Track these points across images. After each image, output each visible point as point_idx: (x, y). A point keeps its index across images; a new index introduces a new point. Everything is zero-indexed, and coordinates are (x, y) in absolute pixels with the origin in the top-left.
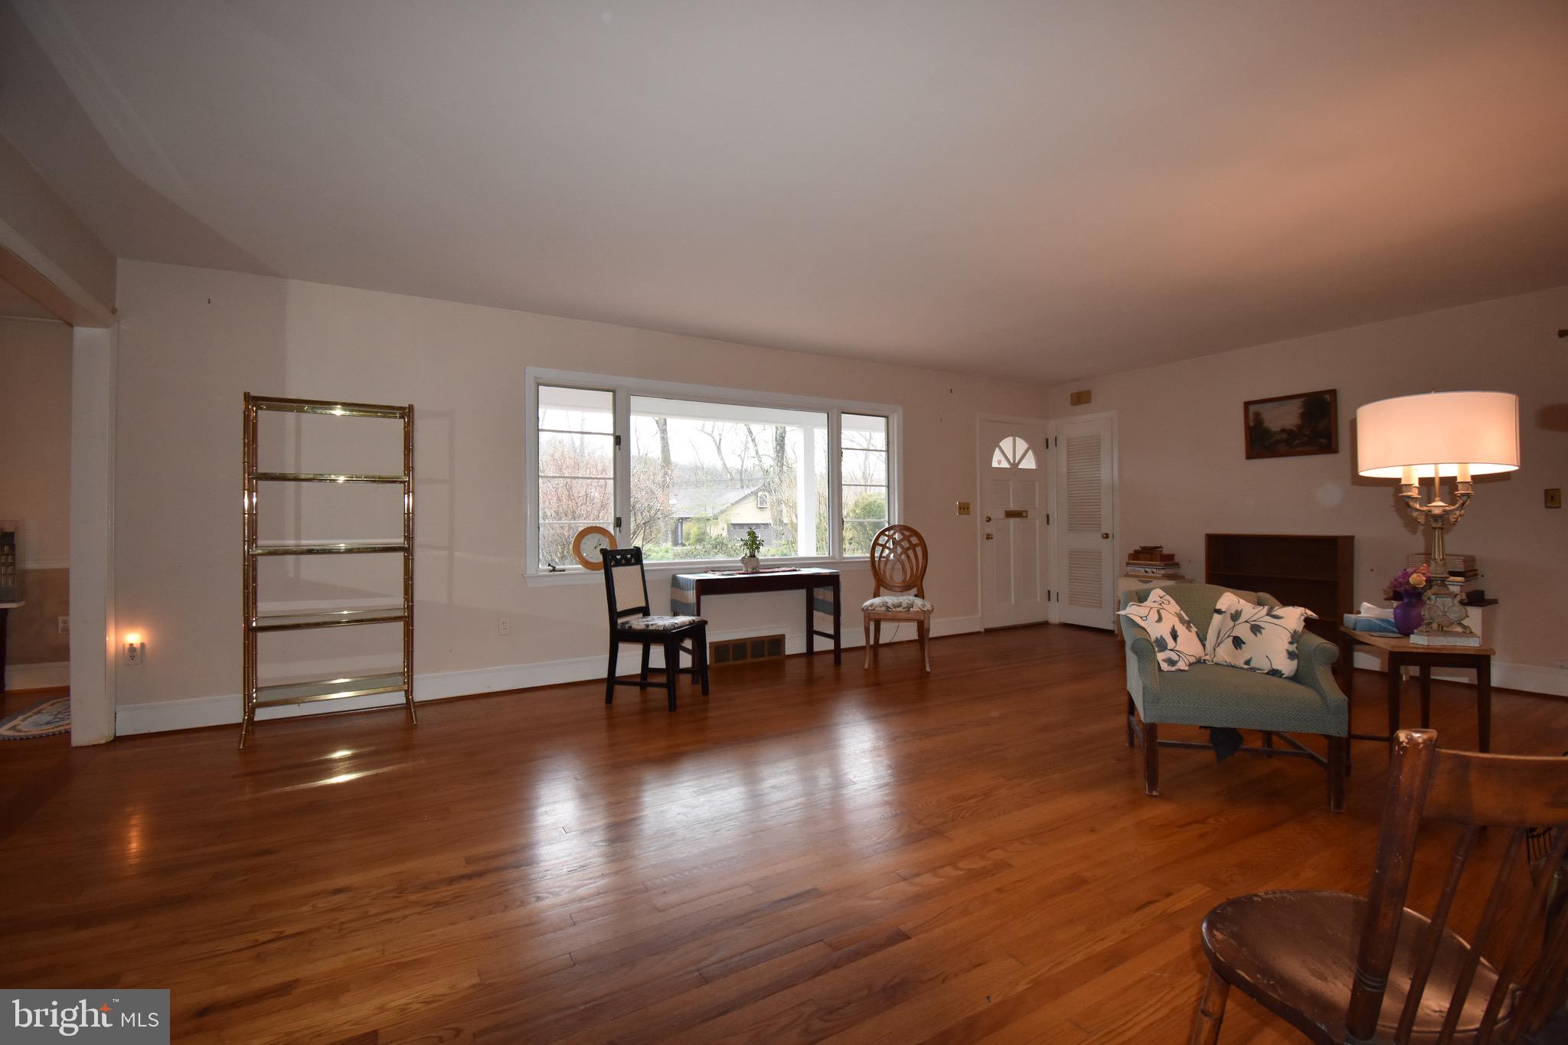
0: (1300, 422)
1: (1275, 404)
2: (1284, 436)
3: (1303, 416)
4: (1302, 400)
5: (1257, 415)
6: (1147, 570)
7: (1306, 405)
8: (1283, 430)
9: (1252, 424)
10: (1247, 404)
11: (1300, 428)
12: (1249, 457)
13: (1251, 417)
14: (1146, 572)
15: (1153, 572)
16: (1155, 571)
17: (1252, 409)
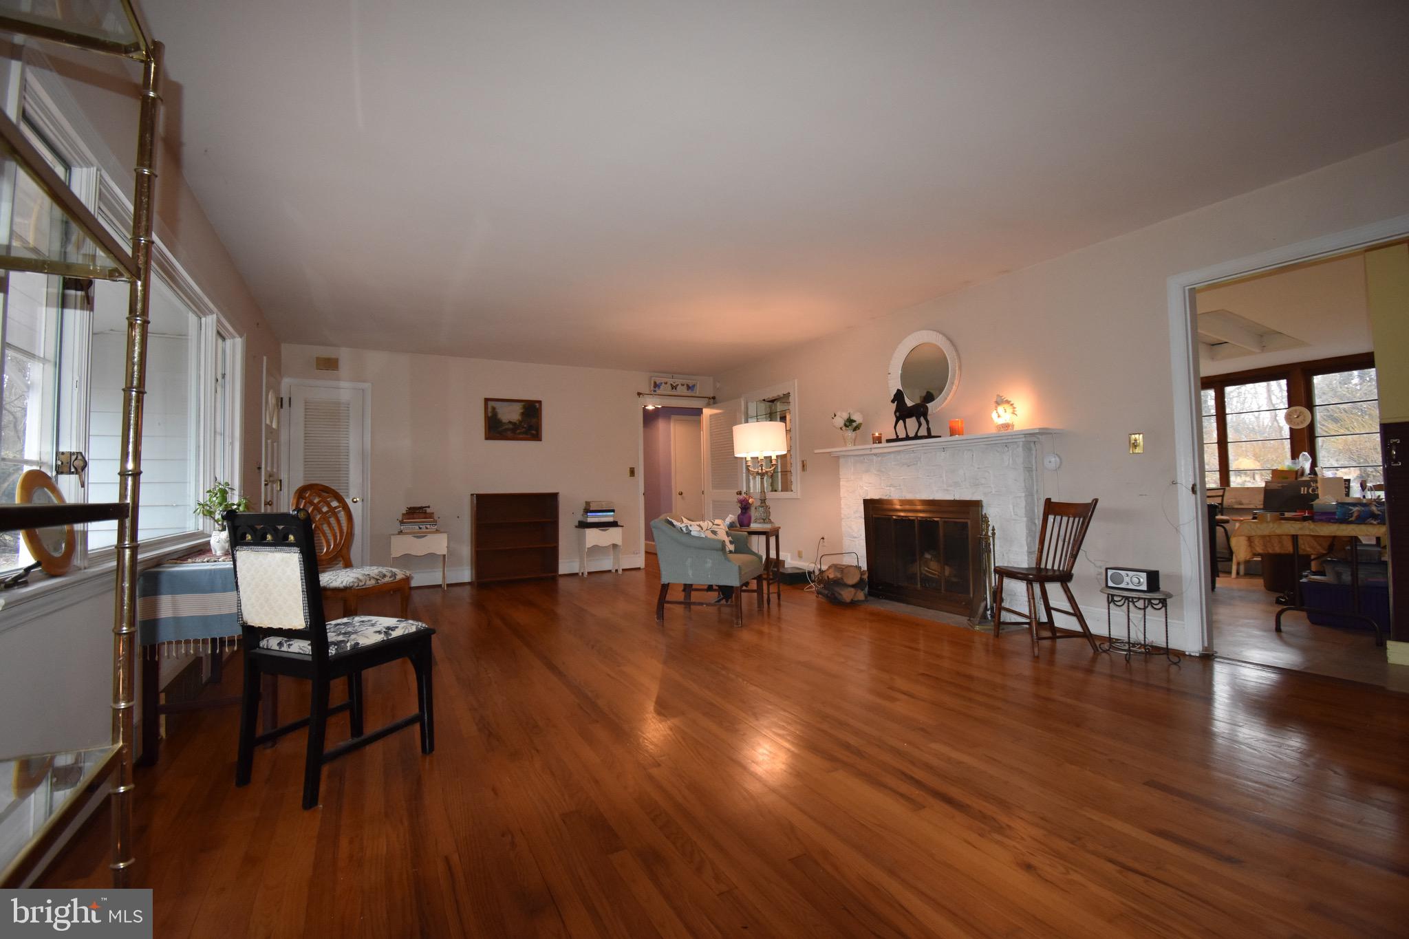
0: (520, 418)
1: (506, 403)
2: (511, 426)
3: (523, 414)
4: (523, 404)
5: (494, 409)
6: (421, 526)
7: (525, 407)
8: (510, 422)
9: (490, 415)
10: (487, 400)
11: (520, 422)
12: (487, 438)
13: (490, 410)
14: (420, 528)
15: (427, 528)
16: (428, 526)
17: (491, 404)
